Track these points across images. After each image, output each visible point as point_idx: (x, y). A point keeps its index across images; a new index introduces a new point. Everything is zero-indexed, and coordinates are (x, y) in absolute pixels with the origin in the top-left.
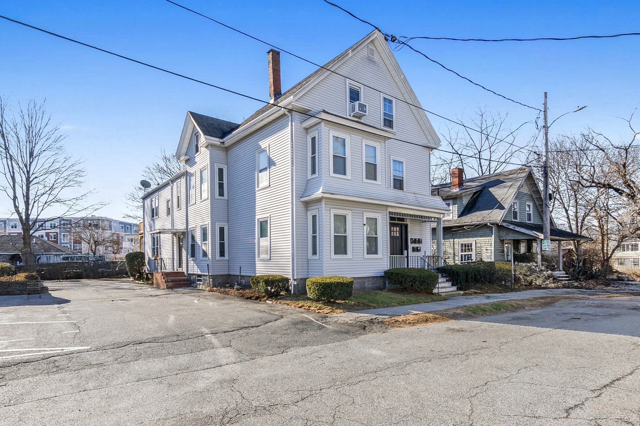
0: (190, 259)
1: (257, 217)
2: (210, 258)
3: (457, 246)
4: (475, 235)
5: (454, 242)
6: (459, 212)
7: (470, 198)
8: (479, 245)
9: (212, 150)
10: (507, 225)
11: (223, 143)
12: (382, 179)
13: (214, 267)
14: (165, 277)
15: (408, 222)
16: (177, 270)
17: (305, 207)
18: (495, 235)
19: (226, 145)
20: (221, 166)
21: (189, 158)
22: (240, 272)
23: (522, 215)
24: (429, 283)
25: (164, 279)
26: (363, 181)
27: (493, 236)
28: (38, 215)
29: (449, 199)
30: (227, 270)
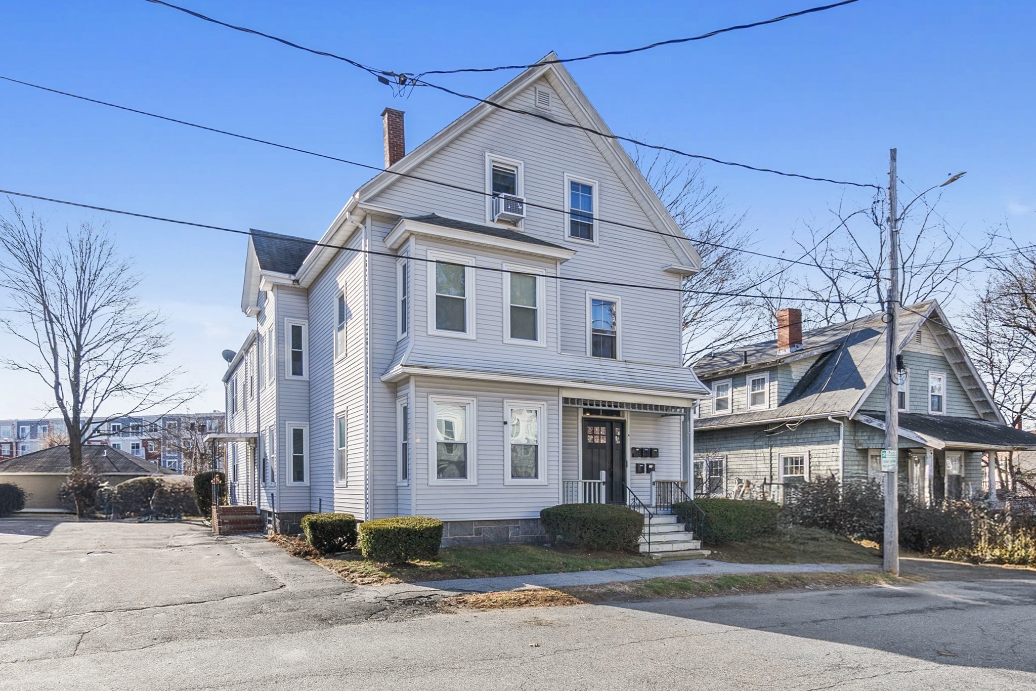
0: (261, 485)
1: (336, 411)
2: (276, 483)
3: (777, 461)
4: (810, 440)
5: (771, 453)
6: (782, 394)
7: (809, 368)
8: (816, 460)
9: (280, 295)
10: (867, 421)
11: (296, 281)
12: (547, 337)
13: (283, 498)
14: (220, 516)
15: (627, 417)
16: (251, 504)
17: (391, 392)
18: (844, 439)
19: (305, 283)
20: (297, 322)
21: (260, 310)
22: (320, 508)
23: (918, 400)
24: (615, 532)
26: (505, 342)
27: (841, 441)
28: (95, 411)
29: (763, 370)
30: (308, 505)
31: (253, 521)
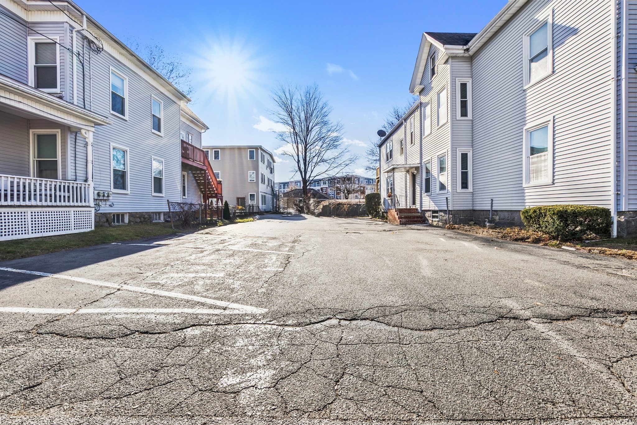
0: (424, 195)
2: (450, 191)
9: (453, 64)
11: (466, 50)
13: (454, 200)
14: (399, 213)
16: (410, 207)
19: (471, 53)
20: (464, 80)
21: (424, 87)
22: (492, 206)
25: (397, 215)
28: (312, 172)
30: (471, 205)
31: (418, 217)
